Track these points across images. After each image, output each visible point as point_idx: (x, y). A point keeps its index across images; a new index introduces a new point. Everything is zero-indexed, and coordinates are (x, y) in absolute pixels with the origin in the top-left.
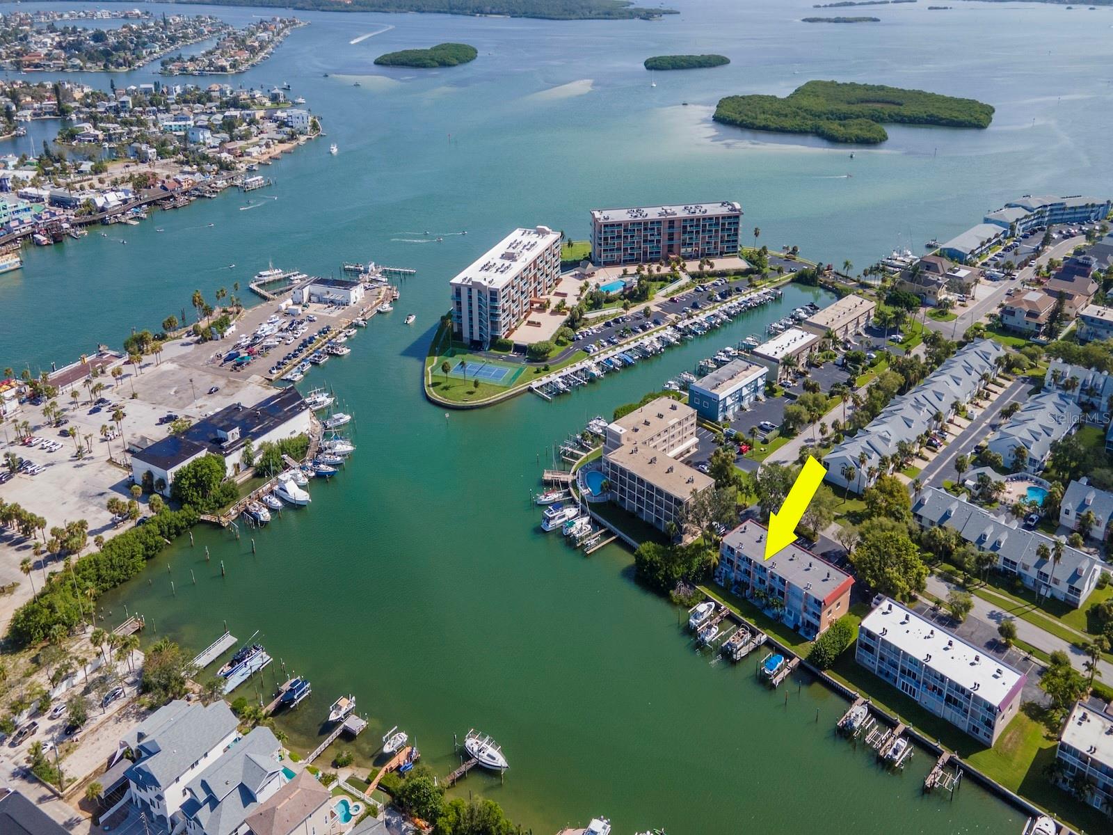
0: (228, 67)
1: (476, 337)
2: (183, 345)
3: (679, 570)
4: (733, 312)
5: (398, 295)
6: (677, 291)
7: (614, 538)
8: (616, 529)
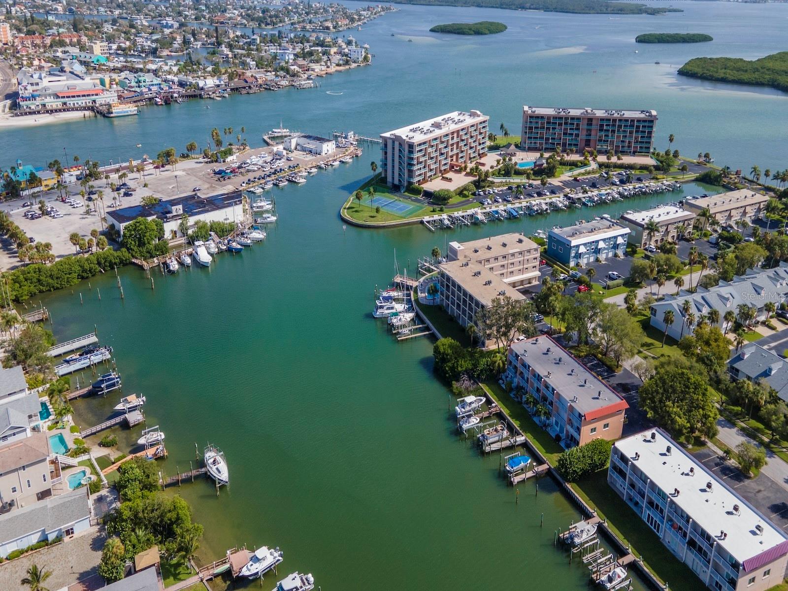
0: (331, 28)
1: (396, 182)
2: (197, 163)
3: (464, 365)
4: (626, 194)
5: (360, 153)
6: (583, 174)
7: (427, 333)
8: (432, 327)
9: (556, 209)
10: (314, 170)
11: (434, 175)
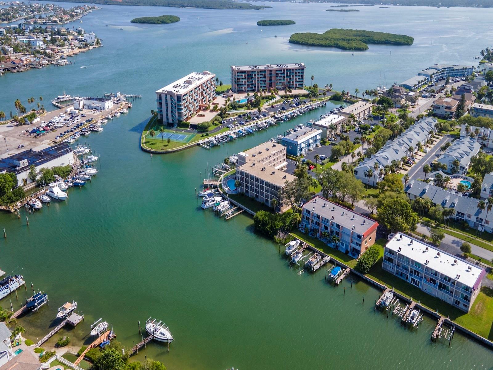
0: (58, 21)
1: (170, 121)
2: (8, 127)
3: (279, 224)
4: (302, 111)
5: (131, 106)
6: (274, 103)
7: (242, 211)
8: (243, 207)
9: (271, 125)
10: (105, 121)
11: (192, 114)
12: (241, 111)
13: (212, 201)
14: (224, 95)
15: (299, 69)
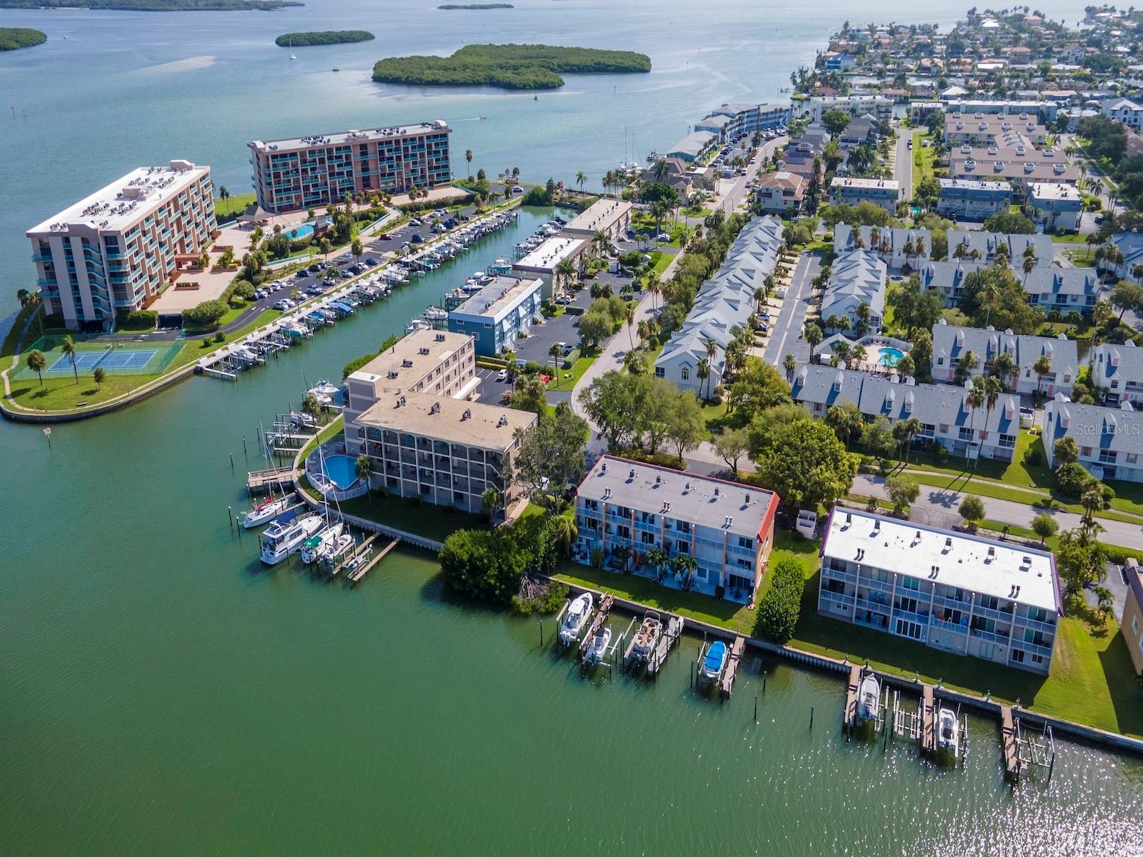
1: (90, 315)
6: (387, 228)
7: (393, 544)
9: (396, 286)
11: (158, 286)
12: (304, 259)
13: (293, 537)
14: (242, 223)
15: (436, 136)
